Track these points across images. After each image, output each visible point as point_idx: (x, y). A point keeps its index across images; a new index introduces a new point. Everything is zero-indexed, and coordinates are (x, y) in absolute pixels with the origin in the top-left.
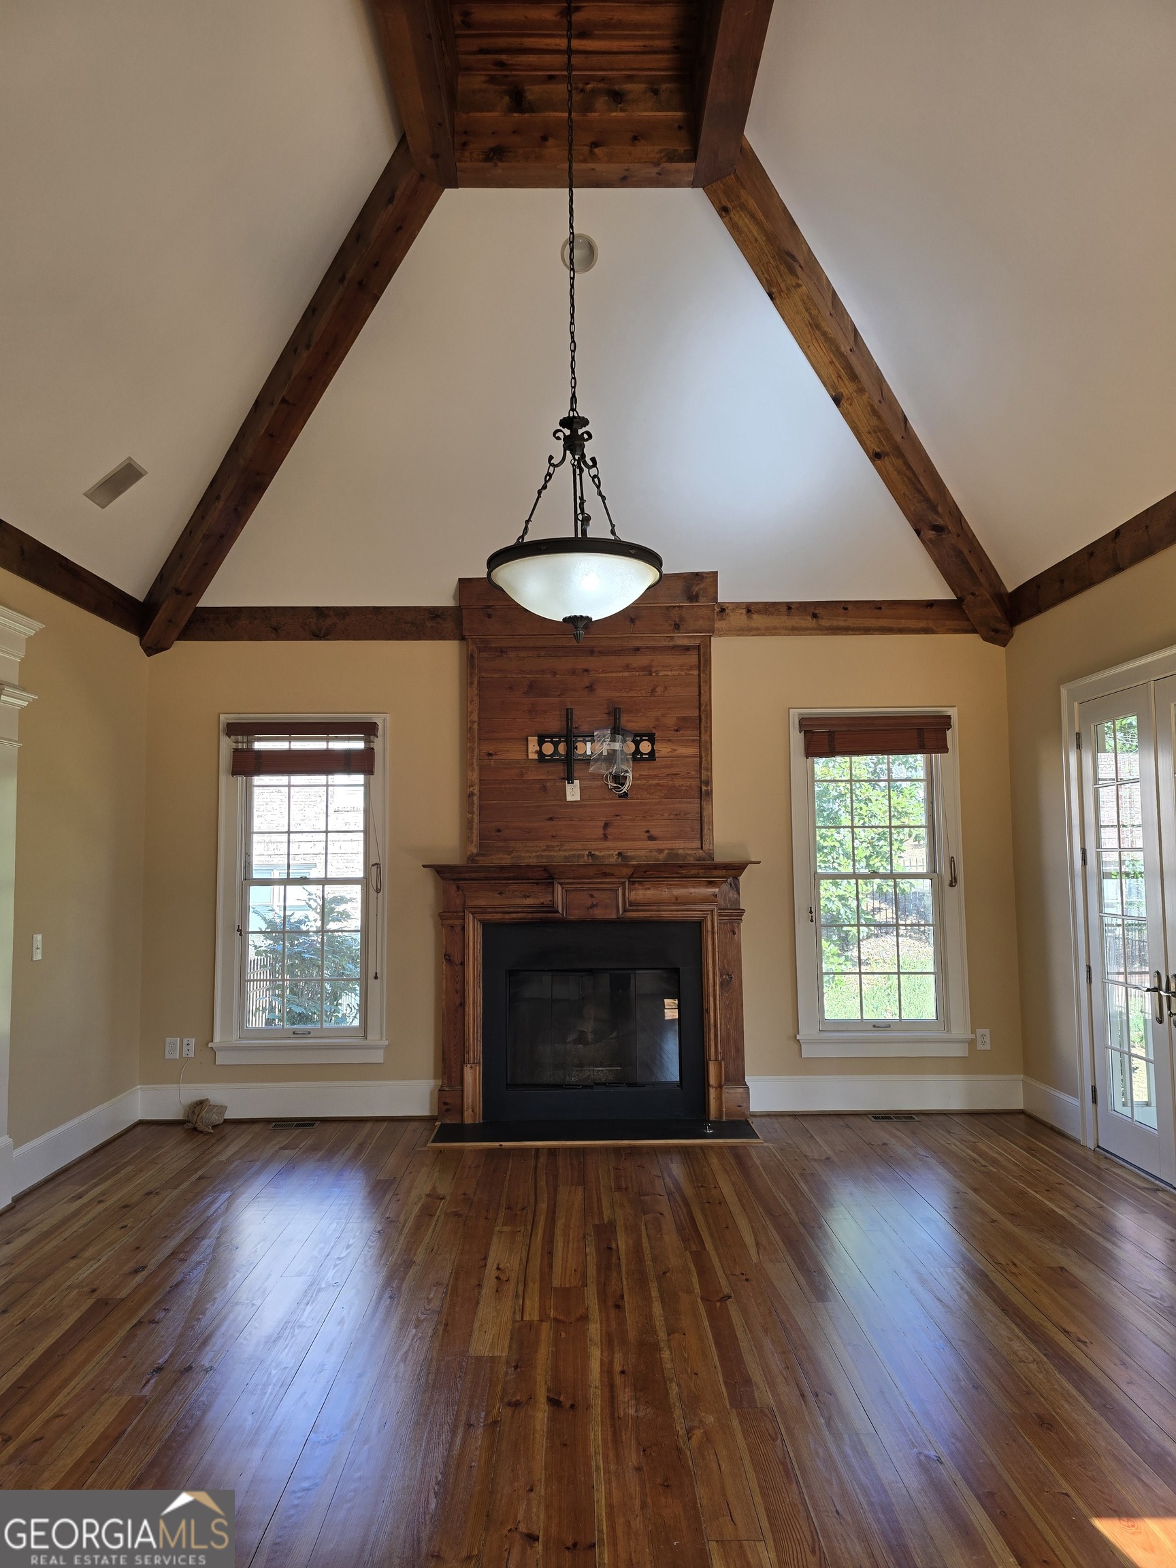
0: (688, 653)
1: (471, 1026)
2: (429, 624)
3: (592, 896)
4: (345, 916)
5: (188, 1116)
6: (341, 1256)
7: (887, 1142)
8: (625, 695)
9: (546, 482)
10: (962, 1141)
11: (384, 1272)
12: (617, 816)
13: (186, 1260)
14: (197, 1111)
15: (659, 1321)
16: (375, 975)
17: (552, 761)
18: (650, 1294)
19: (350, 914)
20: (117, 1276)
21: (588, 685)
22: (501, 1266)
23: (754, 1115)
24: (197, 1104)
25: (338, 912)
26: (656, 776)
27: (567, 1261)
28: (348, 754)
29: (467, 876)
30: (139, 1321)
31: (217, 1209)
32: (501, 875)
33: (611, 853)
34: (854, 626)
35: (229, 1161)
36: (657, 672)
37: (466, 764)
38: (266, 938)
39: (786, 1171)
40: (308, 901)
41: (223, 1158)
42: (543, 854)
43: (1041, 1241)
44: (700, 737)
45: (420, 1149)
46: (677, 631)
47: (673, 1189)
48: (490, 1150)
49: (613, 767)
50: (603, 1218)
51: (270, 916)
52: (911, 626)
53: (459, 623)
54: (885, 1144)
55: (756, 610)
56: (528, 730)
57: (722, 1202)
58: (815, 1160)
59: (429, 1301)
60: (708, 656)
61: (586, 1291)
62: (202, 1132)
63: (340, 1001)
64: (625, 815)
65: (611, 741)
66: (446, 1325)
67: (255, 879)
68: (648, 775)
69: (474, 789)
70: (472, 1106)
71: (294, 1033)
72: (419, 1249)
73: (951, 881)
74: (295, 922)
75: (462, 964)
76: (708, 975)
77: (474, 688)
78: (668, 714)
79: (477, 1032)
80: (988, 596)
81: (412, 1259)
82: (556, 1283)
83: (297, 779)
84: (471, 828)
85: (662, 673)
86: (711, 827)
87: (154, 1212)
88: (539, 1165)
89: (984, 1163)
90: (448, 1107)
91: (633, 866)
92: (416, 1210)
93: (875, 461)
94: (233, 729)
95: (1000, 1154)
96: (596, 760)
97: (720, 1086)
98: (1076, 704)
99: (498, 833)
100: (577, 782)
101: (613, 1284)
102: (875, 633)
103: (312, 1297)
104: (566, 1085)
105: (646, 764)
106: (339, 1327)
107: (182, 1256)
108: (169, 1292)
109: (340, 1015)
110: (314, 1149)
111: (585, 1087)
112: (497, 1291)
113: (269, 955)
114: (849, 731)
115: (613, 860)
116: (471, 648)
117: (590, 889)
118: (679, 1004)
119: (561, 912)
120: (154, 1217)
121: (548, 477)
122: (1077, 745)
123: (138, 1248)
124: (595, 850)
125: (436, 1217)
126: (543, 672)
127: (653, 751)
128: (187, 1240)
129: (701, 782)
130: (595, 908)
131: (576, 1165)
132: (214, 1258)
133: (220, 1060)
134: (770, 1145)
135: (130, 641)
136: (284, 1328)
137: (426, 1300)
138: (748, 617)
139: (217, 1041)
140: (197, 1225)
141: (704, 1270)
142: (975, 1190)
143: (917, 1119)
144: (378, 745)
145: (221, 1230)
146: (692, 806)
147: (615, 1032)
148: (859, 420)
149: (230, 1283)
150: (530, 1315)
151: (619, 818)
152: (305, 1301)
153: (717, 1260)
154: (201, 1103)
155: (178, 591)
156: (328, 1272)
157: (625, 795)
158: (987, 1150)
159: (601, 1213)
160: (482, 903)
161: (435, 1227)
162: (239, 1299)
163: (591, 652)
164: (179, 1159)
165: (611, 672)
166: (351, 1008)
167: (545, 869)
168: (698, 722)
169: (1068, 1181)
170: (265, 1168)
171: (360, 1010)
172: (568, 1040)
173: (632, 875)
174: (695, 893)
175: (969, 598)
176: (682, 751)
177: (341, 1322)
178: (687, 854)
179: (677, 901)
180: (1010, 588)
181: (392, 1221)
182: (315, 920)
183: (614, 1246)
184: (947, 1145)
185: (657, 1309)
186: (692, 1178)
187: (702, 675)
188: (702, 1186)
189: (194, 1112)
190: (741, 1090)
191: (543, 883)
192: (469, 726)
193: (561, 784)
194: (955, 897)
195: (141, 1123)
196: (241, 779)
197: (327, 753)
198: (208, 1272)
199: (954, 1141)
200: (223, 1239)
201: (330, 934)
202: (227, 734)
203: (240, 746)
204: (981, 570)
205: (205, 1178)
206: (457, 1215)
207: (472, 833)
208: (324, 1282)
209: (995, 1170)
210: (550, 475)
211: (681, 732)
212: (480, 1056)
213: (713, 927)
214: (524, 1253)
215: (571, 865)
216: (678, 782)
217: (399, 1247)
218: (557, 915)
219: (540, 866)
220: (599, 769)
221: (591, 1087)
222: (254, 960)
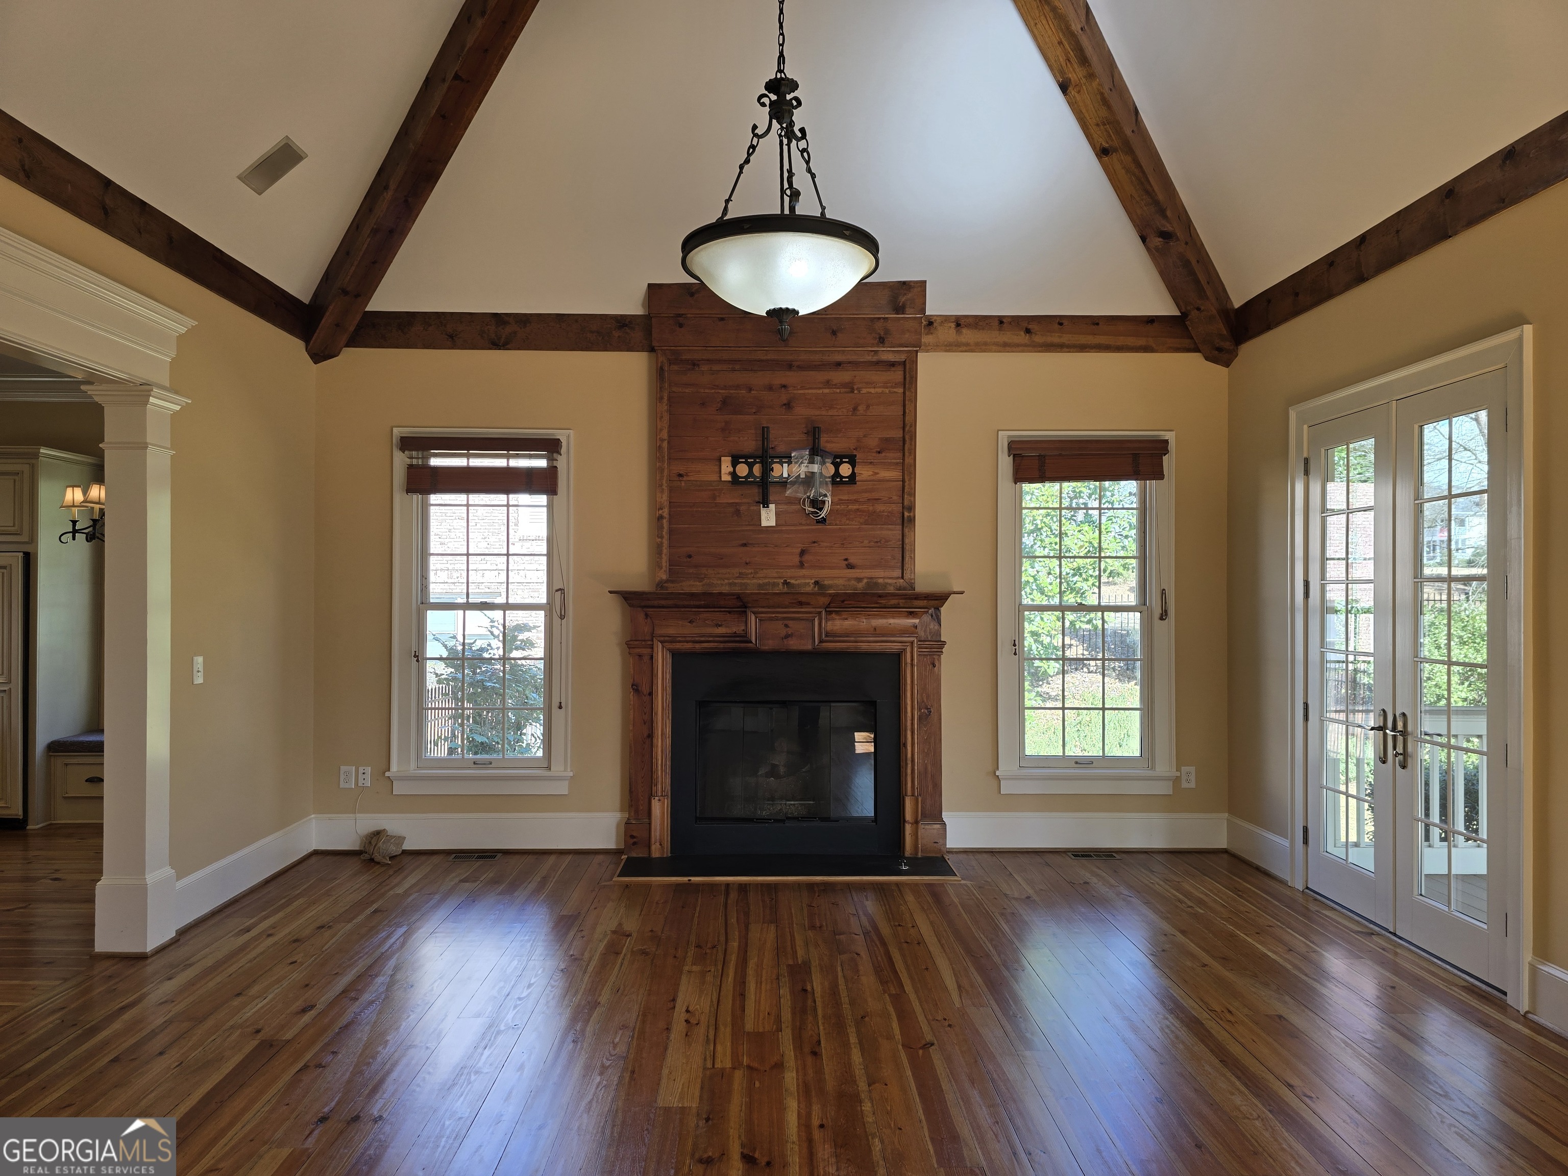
0: (893, 369)
1: (660, 758)
2: (616, 334)
3: (786, 626)
4: (529, 644)
5: (364, 847)
6: (522, 996)
7: (1088, 881)
8: (824, 413)
9: (749, 155)
10: (1166, 880)
11: (567, 1013)
12: (814, 542)
13: (358, 999)
14: (373, 843)
15: (858, 1070)
16: (558, 704)
17: (746, 483)
18: (849, 1040)
19: (534, 642)
20: (283, 1016)
21: (785, 402)
22: (690, 1009)
23: (951, 852)
24: (374, 834)
25: (522, 641)
26: (856, 501)
27: (759, 1003)
28: (530, 471)
29: (656, 603)
30: (305, 1065)
31: (393, 944)
32: (692, 603)
33: (807, 581)
34: (1069, 342)
35: (407, 894)
36: (859, 390)
37: (654, 486)
38: (447, 666)
39: (985, 909)
40: (490, 629)
41: (400, 890)
42: (736, 581)
43: (1256, 987)
44: (904, 460)
45: (606, 883)
46: (881, 345)
47: (869, 928)
48: (678, 885)
49: (812, 490)
50: (797, 958)
51: (451, 643)
52: (1129, 344)
53: (648, 332)
54: (1086, 883)
55: (965, 324)
56: (721, 450)
57: (921, 942)
58: (1016, 899)
59: (615, 1046)
60: (914, 373)
61: (780, 1036)
62: (378, 863)
63: (524, 731)
64: (822, 542)
65: (809, 463)
66: (633, 1072)
67: (432, 603)
68: (848, 500)
69: (663, 512)
70: (660, 839)
71: (474, 763)
72: (605, 989)
73: (1162, 614)
74: (478, 650)
75: (651, 694)
76: (906, 708)
77: (665, 404)
78: (870, 435)
79: (666, 765)
80: (1214, 312)
81: (596, 1001)
82: (749, 1026)
83: (475, 498)
84: (660, 553)
85: (864, 391)
86: (912, 555)
87: (326, 947)
88: (729, 902)
89: (1190, 903)
90: (635, 840)
91: (830, 595)
92: (601, 947)
93: (1101, 157)
94: (407, 443)
95: (1206, 895)
96: (793, 483)
97: (916, 822)
98: (1305, 427)
99: (689, 559)
100: (772, 506)
101: (809, 1028)
102: (1091, 351)
103: (490, 1040)
104: (757, 819)
105: (845, 488)
106: (519, 1073)
107: (353, 994)
108: (338, 1033)
109: (524, 745)
110: (495, 882)
111: (776, 821)
112: (686, 1035)
113: (451, 683)
114: (1060, 455)
115: (809, 589)
116: (661, 359)
117: (784, 619)
118: (875, 738)
119: (754, 642)
120: (326, 953)
121: (751, 150)
122: (1305, 470)
123: (307, 985)
124: (791, 578)
125: (623, 954)
126: (738, 387)
127: (853, 474)
128: (359, 977)
129: (903, 508)
130: (789, 639)
131: (768, 902)
132: (387, 997)
133: (399, 789)
134: (968, 883)
135: (294, 346)
136: (460, 1074)
137: (612, 1045)
138: (957, 331)
139: (395, 770)
140: (369, 961)
141: (904, 1015)
142: (1183, 932)
143: (1118, 857)
144: (561, 463)
145: (395, 967)
146: (893, 532)
147: (809, 765)
148: (1087, 111)
149: (404, 1024)
150: (721, 1062)
151: (816, 544)
152: (483, 1044)
153: (918, 1004)
154: (378, 834)
155: (345, 292)
156: (508, 1013)
157: (824, 520)
158: (1192, 891)
159: (795, 953)
160: (671, 631)
161: (621, 966)
162: (413, 1042)
163: (790, 366)
164: (355, 891)
165: (811, 388)
166: (535, 738)
167: (738, 597)
168: (901, 443)
169: (1279, 924)
170: (445, 901)
171: (543, 741)
172: (760, 773)
173: (829, 604)
174: (894, 623)
175: (1194, 314)
176: (885, 474)
177: (521, 1068)
178: (887, 583)
179: (875, 631)
180: (1237, 302)
181: (576, 959)
182: (498, 648)
183: (809, 988)
184: (1151, 885)
185: (856, 1057)
186: (888, 916)
187: (907, 393)
188: (899, 925)
189: (370, 843)
190: (938, 826)
191: (737, 611)
192: (658, 445)
193: (755, 508)
194: (1165, 630)
195: (316, 853)
196: (416, 498)
197: (508, 470)
198: (380, 1013)
199: (1157, 880)
200: (398, 976)
201: (513, 661)
202: (401, 449)
203: (415, 462)
204: (1208, 283)
205: (380, 911)
206: (644, 953)
207: (661, 558)
208: (503, 1024)
209: (1202, 911)
210: (753, 147)
211: (883, 454)
212: (669, 788)
213: (912, 660)
214: (715, 994)
215: (765, 594)
216: (880, 507)
217: (584, 986)
218: (750, 645)
219: (733, 594)
220: (797, 492)
221: (782, 821)
222: (432, 689)
